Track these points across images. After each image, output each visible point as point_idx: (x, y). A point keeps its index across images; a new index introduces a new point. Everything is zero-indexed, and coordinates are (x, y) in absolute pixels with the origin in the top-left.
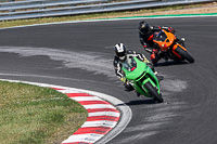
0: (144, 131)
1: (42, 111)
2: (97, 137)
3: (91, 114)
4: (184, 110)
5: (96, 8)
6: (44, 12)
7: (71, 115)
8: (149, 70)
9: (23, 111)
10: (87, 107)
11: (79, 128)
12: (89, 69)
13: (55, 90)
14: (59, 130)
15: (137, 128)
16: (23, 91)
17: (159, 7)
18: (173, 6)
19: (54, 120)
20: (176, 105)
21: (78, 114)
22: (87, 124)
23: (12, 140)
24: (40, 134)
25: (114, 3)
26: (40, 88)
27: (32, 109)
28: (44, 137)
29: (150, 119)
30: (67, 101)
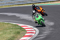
0: (42, 36)
1: (14, 31)
2: (29, 38)
3: (27, 32)
4: (53, 30)
5: (29, 2)
6: (14, 3)
7: (22, 32)
8: (42, 18)
9: (9, 31)
10: (26, 30)
11: (24, 35)
12: (27, 19)
13: (17, 25)
14: (19, 36)
15: (40, 36)
16: (9, 25)
17: (46, 2)
18: (50, 2)
19: (17, 33)
20: (51, 29)
21: (24, 32)
22: (26, 34)
23: (6, 39)
24: (13, 37)
25: (34, 1)
26: (13, 24)
27: (11, 30)
28: (15, 38)
29: (44, 33)
30: (21, 28)
